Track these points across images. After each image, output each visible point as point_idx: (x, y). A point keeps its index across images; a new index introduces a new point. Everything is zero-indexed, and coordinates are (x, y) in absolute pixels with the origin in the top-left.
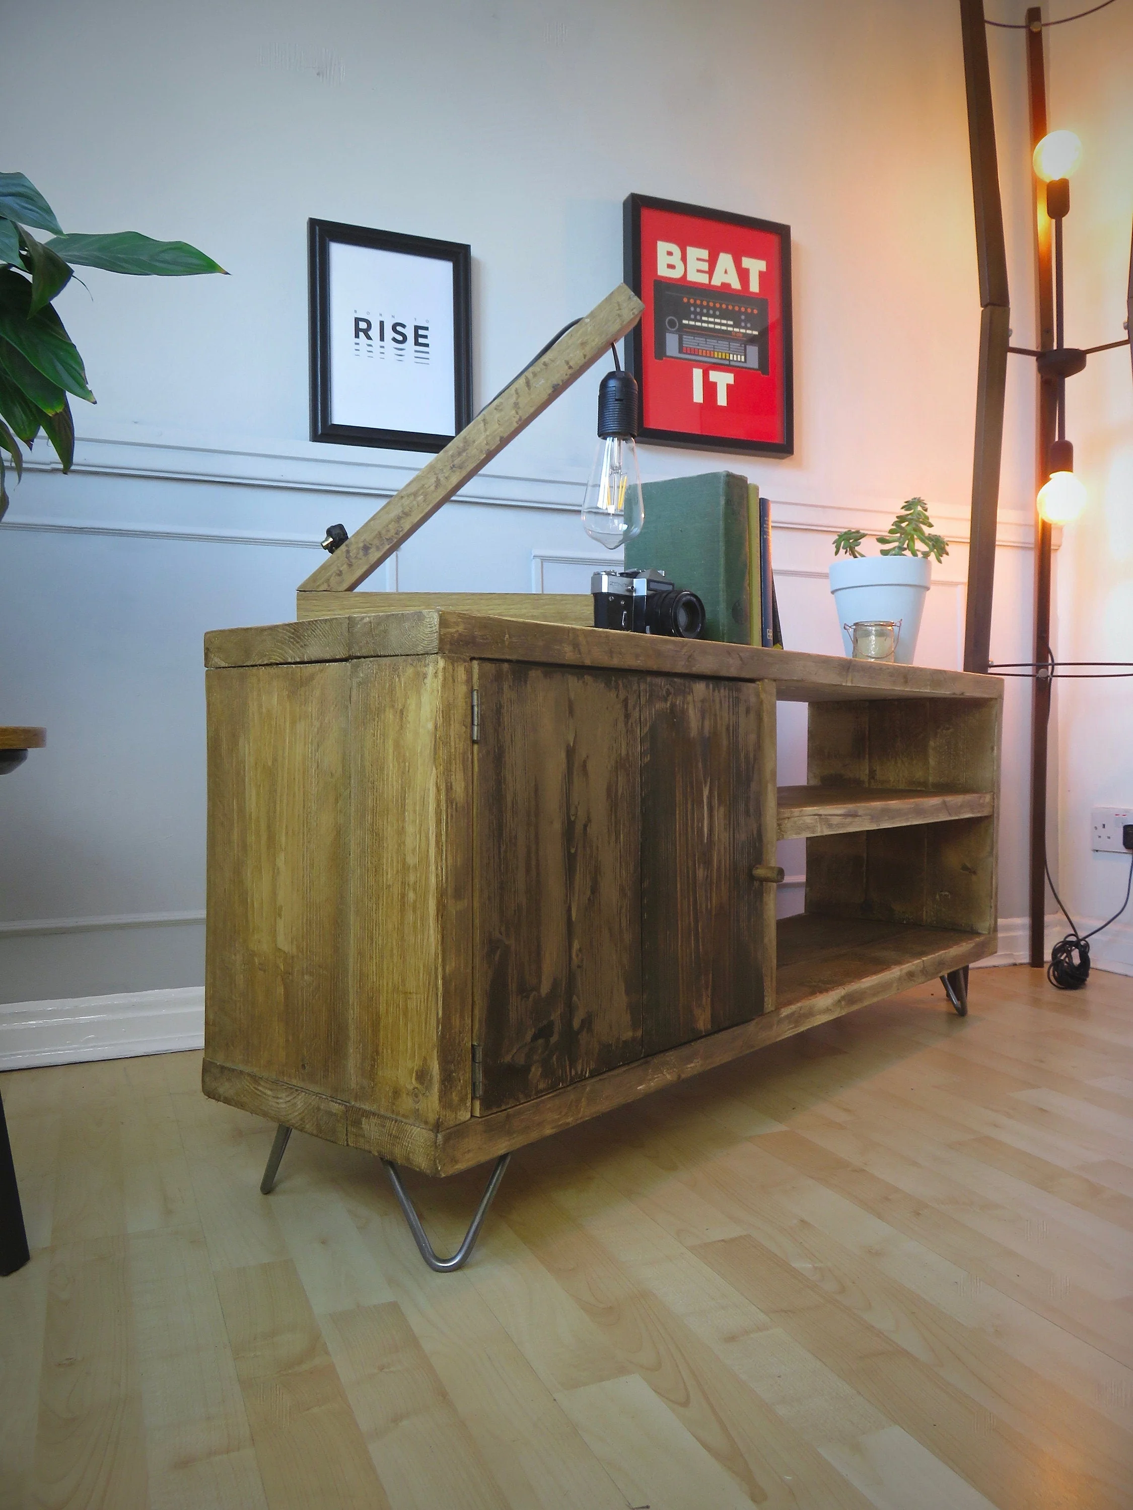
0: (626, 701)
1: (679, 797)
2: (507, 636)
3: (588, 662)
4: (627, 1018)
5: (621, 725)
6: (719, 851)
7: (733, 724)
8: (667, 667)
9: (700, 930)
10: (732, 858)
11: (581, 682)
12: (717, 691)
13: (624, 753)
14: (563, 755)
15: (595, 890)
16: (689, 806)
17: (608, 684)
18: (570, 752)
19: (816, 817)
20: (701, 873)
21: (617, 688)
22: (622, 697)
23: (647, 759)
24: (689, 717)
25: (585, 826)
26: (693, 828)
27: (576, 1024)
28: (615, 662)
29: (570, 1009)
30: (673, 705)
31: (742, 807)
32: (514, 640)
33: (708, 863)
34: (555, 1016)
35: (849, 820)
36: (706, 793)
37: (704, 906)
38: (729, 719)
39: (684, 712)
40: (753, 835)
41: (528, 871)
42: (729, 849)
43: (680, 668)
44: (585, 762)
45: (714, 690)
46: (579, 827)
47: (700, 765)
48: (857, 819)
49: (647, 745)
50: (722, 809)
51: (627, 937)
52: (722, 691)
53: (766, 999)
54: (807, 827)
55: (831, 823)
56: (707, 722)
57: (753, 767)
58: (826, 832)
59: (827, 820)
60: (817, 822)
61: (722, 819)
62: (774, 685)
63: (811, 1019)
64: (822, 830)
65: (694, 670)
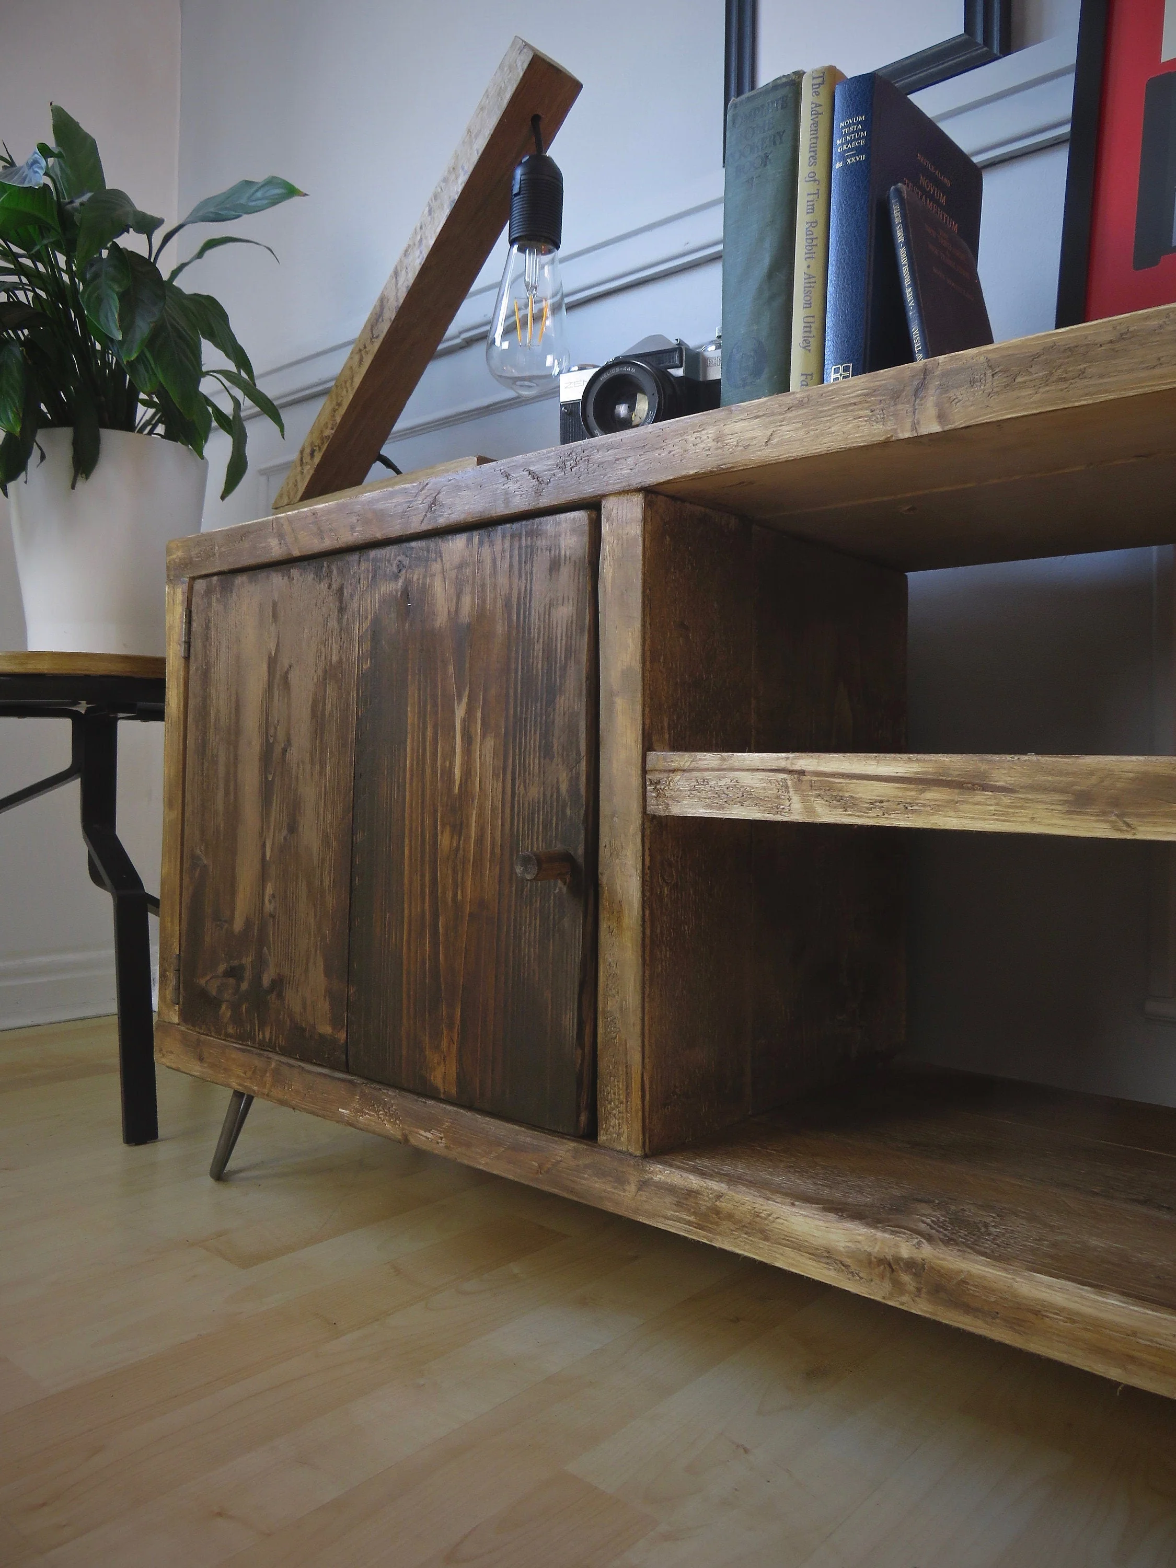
0: (341, 590)
1: (412, 717)
2: (217, 548)
3: (296, 553)
4: (324, 1006)
5: (333, 624)
6: (481, 808)
7: (519, 594)
8: (395, 529)
9: (441, 930)
10: (507, 827)
11: (286, 578)
12: (486, 546)
13: (335, 659)
14: (265, 667)
15: (293, 828)
16: (429, 733)
17: (319, 577)
18: (272, 662)
19: (785, 776)
20: (445, 841)
21: (329, 575)
22: (335, 586)
23: (367, 665)
24: (433, 595)
25: (285, 751)
26: (434, 772)
27: (266, 981)
28: (328, 543)
29: (260, 963)
30: (408, 584)
31: (534, 740)
32: (223, 549)
33: (459, 828)
34: (247, 961)
35: (933, 795)
36: (460, 712)
37: (450, 895)
38: (511, 585)
39: (425, 590)
41: (227, 793)
42: (503, 812)
43: (417, 525)
44: (287, 673)
45: (481, 543)
46: (278, 750)
47: (451, 669)
48: (981, 796)
49: (367, 646)
50: (490, 743)
51: (330, 901)
52: (499, 542)
53: (614, 1121)
54: (747, 796)
55: (847, 794)
56: (466, 601)
57: (564, 668)
58: (827, 815)
59: (830, 788)
60: (787, 787)
61: (489, 760)
62: (638, 501)
63: (764, 1244)
64: (810, 810)
65: (442, 521)
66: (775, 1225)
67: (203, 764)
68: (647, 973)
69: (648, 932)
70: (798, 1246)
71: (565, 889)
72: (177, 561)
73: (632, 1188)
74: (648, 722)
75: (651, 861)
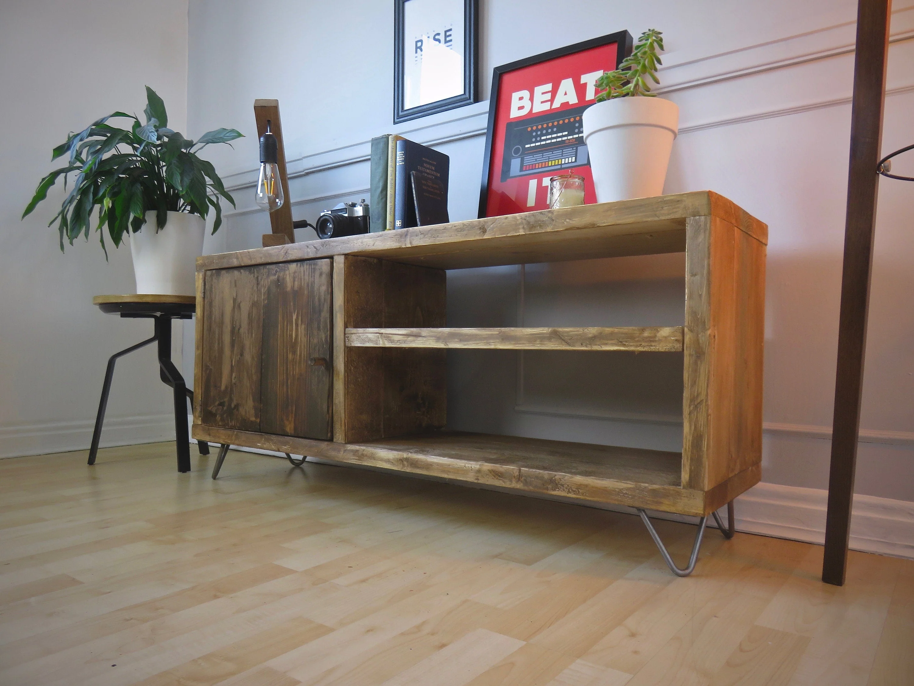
0: (257, 278)
1: (280, 318)
2: (214, 261)
3: (243, 265)
4: (253, 412)
5: (255, 288)
6: (301, 346)
7: (311, 282)
8: (275, 260)
9: (289, 384)
10: (308, 350)
11: (239, 273)
12: (302, 267)
13: (256, 299)
14: (232, 302)
15: (242, 355)
16: (285, 323)
17: (250, 272)
18: (235, 300)
19: (378, 334)
20: (290, 356)
21: (254, 273)
22: (256, 276)
23: (266, 302)
24: (286, 281)
25: (239, 329)
26: (287, 335)
27: (233, 406)
28: (253, 262)
29: (231, 400)
30: (279, 277)
31: (315, 325)
32: (217, 261)
33: (294, 353)
34: (226, 400)
35: (410, 338)
36: (294, 317)
37: (292, 373)
38: (309, 279)
39: (284, 279)
40: (322, 341)
41: (219, 344)
42: (307, 347)
43: (281, 259)
44: (240, 304)
45: (300, 266)
46: (237, 329)
47: (292, 304)
48: (420, 338)
49: (266, 296)
50: (303, 326)
51: (254, 378)
52: (305, 266)
53: (338, 435)
54: (370, 340)
55: (392, 339)
56: (296, 283)
57: (324, 304)
58: (388, 345)
59: (388, 337)
60: (379, 338)
61: (303, 331)
62: (343, 257)
63: (374, 461)
64: (384, 343)
65: (289, 259)
66: (377, 455)
67: (210, 334)
68: (346, 391)
69: (346, 380)
70: (382, 460)
71: (324, 368)
72: (200, 264)
73: (342, 453)
74: (346, 320)
75: (347, 360)
